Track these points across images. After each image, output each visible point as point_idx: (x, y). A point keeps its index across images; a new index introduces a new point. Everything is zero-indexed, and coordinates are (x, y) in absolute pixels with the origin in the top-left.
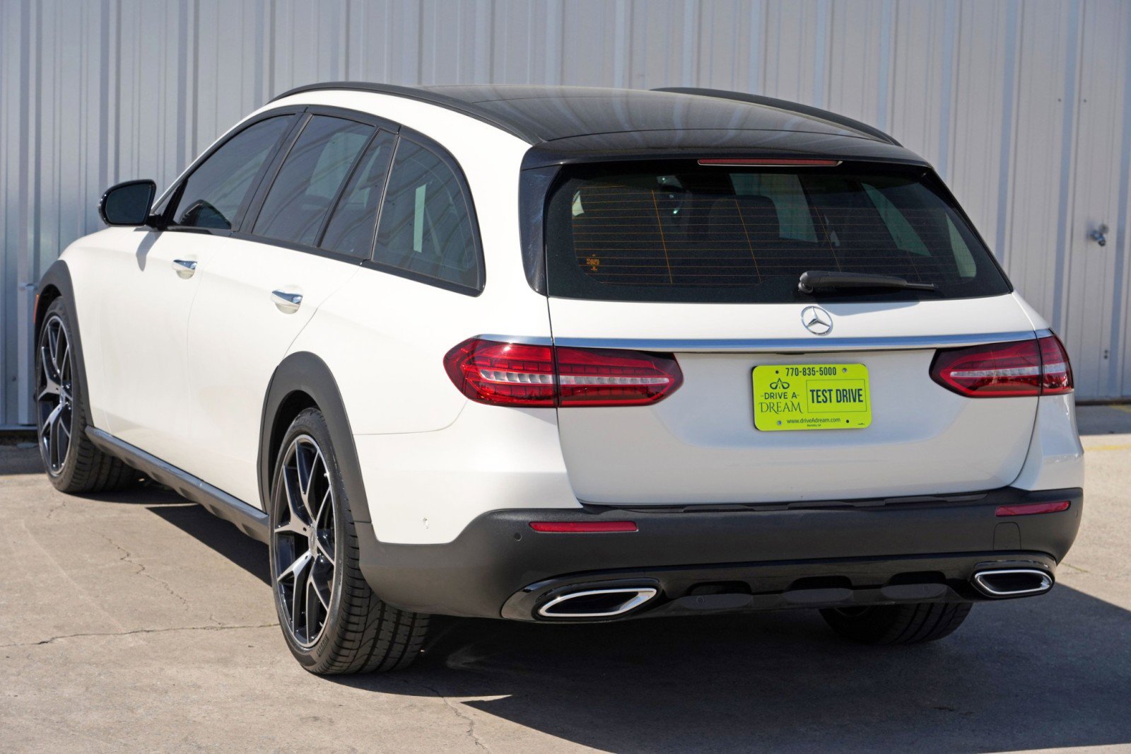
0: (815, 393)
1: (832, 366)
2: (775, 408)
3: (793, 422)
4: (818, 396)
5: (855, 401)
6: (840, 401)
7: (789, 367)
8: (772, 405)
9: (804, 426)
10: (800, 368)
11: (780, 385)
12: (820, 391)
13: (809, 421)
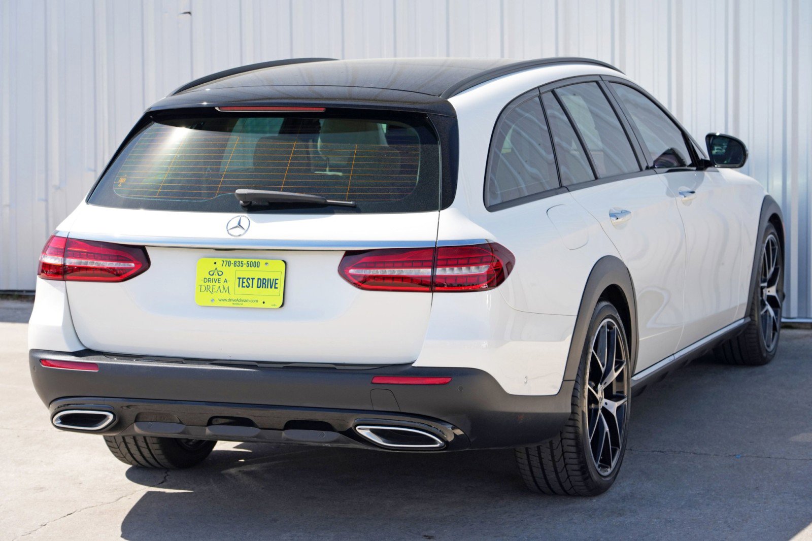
0: (241, 280)
1: (257, 261)
2: (211, 289)
3: (223, 300)
4: (243, 282)
5: (271, 287)
6: (260, 287)
7: (225, 260)
8: (209, 287)
9: (230, 304)
10: (233, 261)
11: (216, 273)
12: (245, 278)
13: (234, 300)
